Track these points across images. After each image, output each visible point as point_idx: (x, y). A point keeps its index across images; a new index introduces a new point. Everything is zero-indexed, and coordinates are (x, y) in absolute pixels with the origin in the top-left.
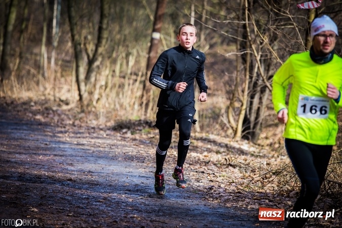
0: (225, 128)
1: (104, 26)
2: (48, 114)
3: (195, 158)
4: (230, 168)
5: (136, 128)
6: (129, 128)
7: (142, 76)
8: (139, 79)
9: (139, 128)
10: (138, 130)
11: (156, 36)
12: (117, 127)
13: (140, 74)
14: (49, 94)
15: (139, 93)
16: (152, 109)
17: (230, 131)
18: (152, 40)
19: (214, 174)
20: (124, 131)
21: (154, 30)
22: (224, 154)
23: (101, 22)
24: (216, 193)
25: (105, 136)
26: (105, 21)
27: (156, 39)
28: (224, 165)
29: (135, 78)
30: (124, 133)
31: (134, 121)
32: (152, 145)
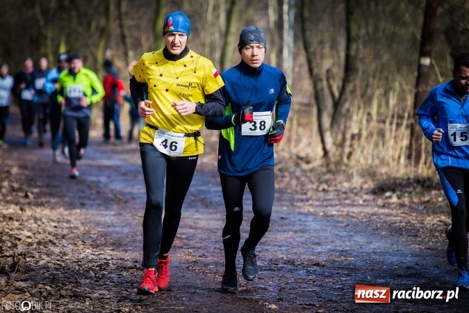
1: (353, 53)
2: (283, 177)
5: (404, 190)
6: (394, 191)
7: (409, 118)
8: (405, 122)
9: (408, 190)
10: (407, 192)
11: (426, 61)
12: (377, 190)
13: (406, 115)
14: (283, 150)
15: (405, 142)
16: (425, 163)
18: (420, 66)
20: (388, 194)
21: (423, 54)
23: (348, 48)
25: (361, 202)
26: (354, 46)
27: (426, 66)
29: (400, 121)
30: (387, 198)
31: (401, 181)
32: (427, 212)
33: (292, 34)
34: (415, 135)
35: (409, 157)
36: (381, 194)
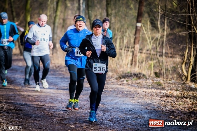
0: (181, 76)
3: (163, 94)
4: (184, 99)
5: (129, 78)
6: (125, 78)
7: (131, 48)
8: (130, 50)
9: (131, 78)
10: (130, 79)
11: (139, 25)
12: (118, 78)
13: (131, 47)
15: (130, 58)
16: (138, 67)
17: (184, 78)
18: (137, 27)
19: (174, 103)
20: (123, 79)
21: (138, 21)
22: (180, 91)
24: (176, 113)
27: (139, 27)
28: (180, 97)
29: (128, 49)
30: (122, 81)
31: (128, 74)
32: (138, 87)
33: (84, 12)
34: (134, 55)
35: (131, 64)
36: (120, 79)
